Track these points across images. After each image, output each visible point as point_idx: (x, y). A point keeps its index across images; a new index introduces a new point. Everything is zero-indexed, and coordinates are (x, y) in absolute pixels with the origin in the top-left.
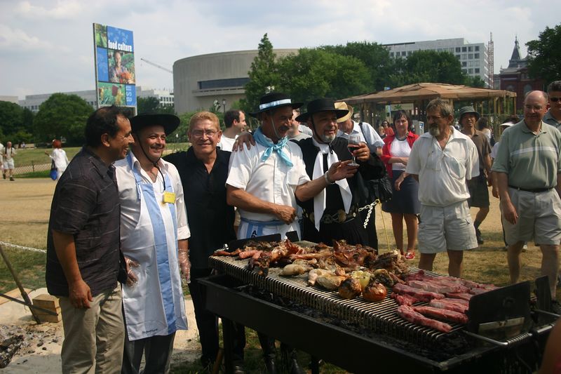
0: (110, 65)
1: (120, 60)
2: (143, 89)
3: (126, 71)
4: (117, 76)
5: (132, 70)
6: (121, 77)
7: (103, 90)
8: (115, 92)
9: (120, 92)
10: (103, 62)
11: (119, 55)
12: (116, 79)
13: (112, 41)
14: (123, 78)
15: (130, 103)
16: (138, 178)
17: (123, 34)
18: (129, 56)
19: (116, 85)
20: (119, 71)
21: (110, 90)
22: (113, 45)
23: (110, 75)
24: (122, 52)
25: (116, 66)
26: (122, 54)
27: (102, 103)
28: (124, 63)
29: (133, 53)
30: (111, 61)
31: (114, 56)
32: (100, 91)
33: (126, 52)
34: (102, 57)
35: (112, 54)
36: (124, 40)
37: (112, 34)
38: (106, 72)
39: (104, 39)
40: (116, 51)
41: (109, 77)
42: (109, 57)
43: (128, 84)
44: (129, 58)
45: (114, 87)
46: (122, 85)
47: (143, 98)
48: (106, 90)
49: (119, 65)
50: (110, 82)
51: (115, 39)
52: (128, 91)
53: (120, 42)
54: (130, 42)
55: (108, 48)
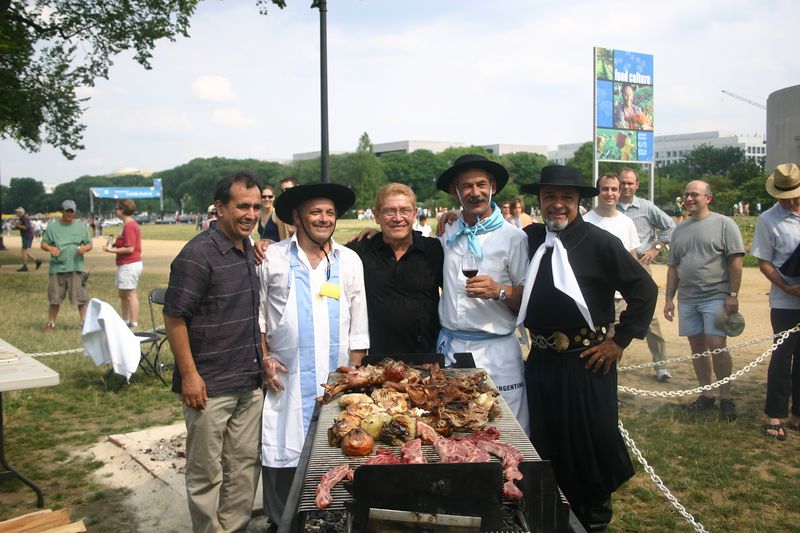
0: (616, 104)
1: (631, 97)
2: (721, 135)
3: (640, 112)
4: (626, 119)
5: (648, 111)
6: (631, 120)
7: (603, 140)
8: (621, 142)
9: (628, 141)
10: (605, 100)
11: (629, 90)
12: (624, 124)
13: (621, 71)
14: (635, 123)
15: (644, 158)
16: (294, 261)
17: (638, 60)
18: (646, 91)
19: (623, 132)
20: (628, 112)
21: (614, 139)
22: (621, 77)
23: (616, 118)
24: (634, 86)
25: (624, 105)
26: (634, 89)
27: (601, 158)
28: (637, 100)
29: (651, 85)
30: (618, 99)
31: (623, 91)
32: (599, 140)
33: (641, 85)
34: (604, 93)
35: (620, 88)
36: (640, 68)
37: (620, 60)
38: (609, 114)
39: (609, 68)
40: (625, 85)
41: (614, 122)
42: (615, 93)
43: (642, 130)
44: (645, 94)
45: (620, 134)
46: (632, 132)
47: (721, 147)
48: (608, 139)
49: (630, 103)
50: (615, 127)
51: (625, 67)
52: (642, 141)
53: (633, 71)
54: (648, 70)
55: (614, 81)
